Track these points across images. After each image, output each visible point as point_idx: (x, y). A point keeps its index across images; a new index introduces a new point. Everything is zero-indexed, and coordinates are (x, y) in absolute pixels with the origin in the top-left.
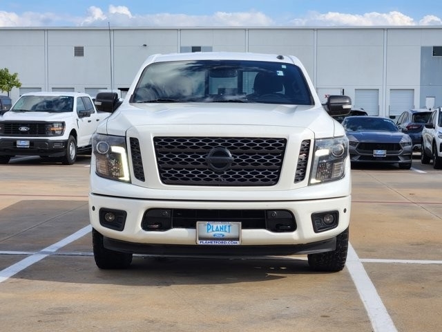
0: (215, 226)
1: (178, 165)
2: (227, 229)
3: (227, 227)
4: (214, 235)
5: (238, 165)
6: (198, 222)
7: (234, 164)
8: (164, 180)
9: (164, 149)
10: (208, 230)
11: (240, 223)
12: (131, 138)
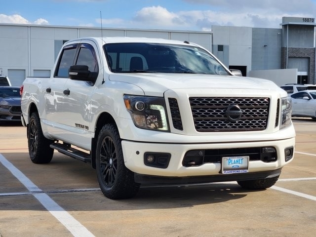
0: (233, 160)
1: (208, 117)
2: (241, 162)
3: (241, 160)
4: (233, 167)
5: (245, 117)
6: (223, 158)
7: (242, 116)
8: (197, 128)
9: (197, 106)
10: (229, 163)
11: (248, 157)
12: (169, 99)
